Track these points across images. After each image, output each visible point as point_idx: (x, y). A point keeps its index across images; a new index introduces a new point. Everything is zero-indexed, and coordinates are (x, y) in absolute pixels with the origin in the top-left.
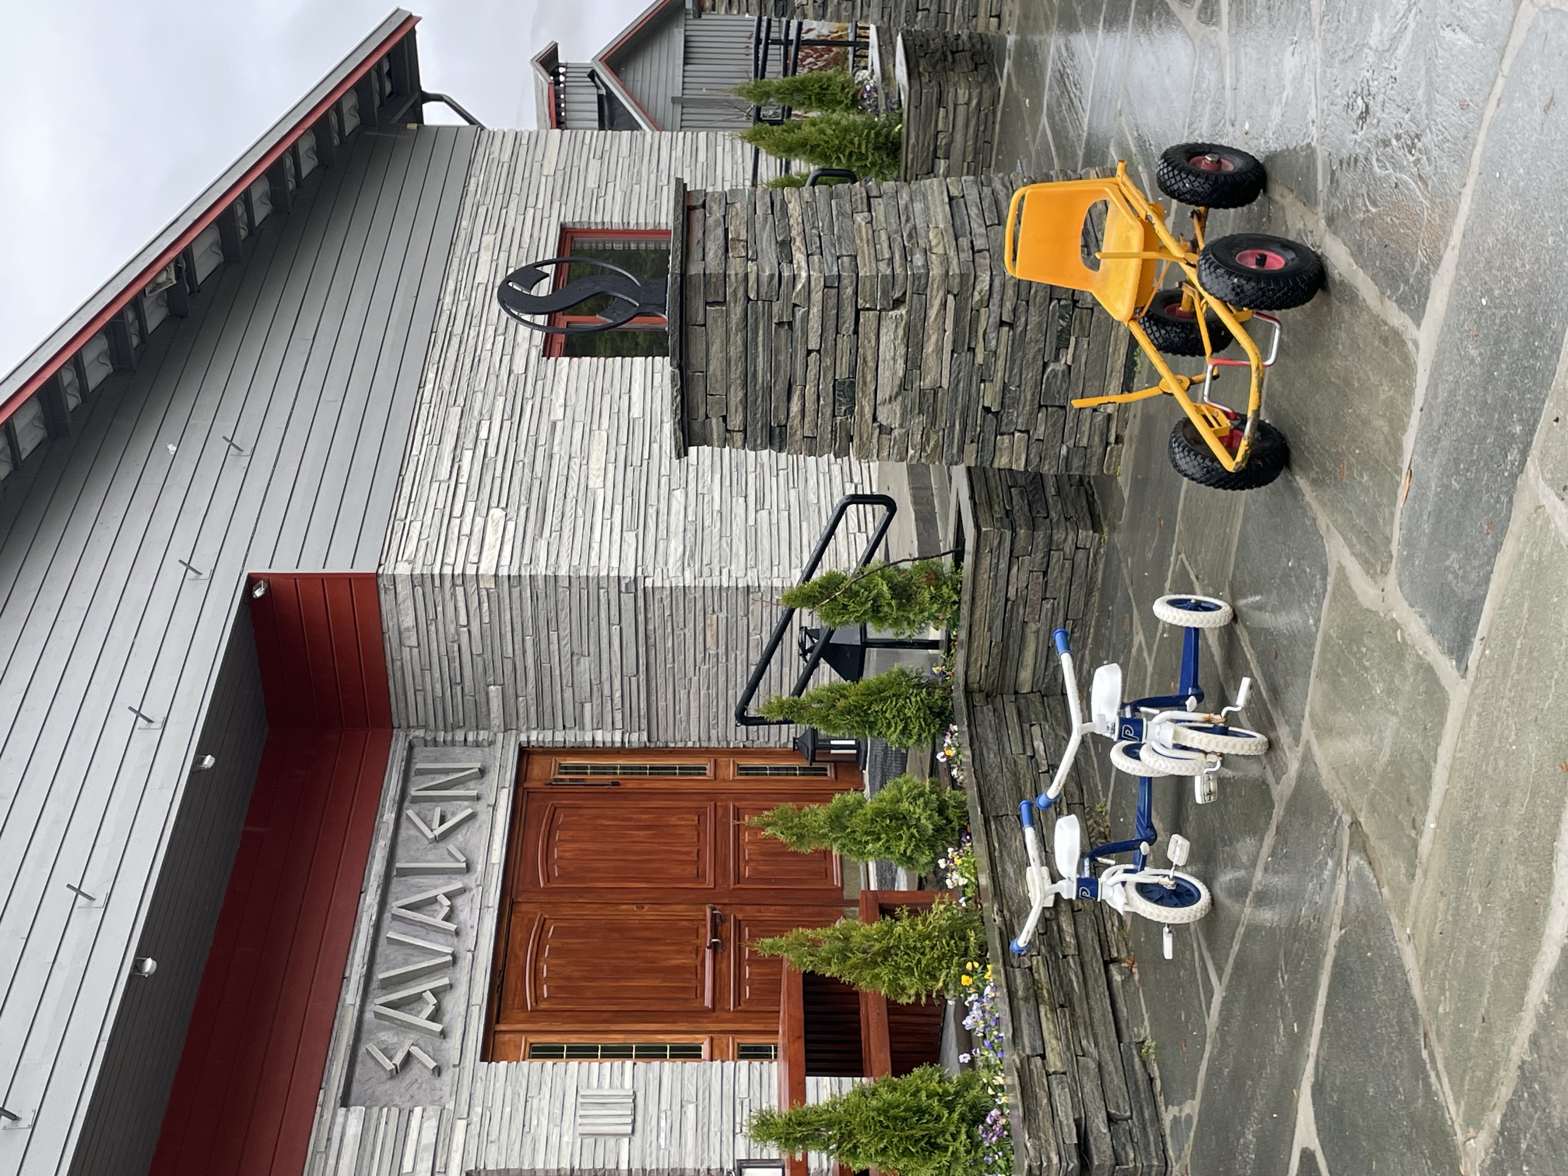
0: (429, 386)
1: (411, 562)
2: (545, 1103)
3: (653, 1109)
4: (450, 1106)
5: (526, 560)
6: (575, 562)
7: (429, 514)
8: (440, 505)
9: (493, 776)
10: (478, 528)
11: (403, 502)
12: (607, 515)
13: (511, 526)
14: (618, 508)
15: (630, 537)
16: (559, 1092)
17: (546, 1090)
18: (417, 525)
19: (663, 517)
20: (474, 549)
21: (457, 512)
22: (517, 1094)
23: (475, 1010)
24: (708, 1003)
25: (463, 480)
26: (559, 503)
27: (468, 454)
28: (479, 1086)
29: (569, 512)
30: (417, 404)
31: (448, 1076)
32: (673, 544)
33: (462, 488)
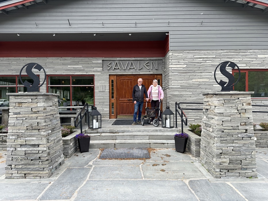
0: (222, 51)
1: (172, 55)
2: (103, 82)
3: (103, 94)
4: (103, 72)
5: (172, 72)
6: (172, 79)
7: (185, 56)
8: (187, 57)
9: (156, 71)
10: (181, 64)
11: (188, 51)
12: (184, 83)
13: (182, 68)
14: (187, 84)
15: (179, 86)
16: (105, 83)
17: (105, 82)
18: (182, 54)
19: (184, 91)
20: (175, 64)
21: (185, 60)
22: (104, 79)
23: (116, 73)
24: (120, 99)
25: (194, 60)
26: (188, 75)
27: (202, 60)
28: (106, 75)
29: (185, 77)
30: (217, 50)
31: (107, 71)
32: (177, 93)
33: (192, 60)
